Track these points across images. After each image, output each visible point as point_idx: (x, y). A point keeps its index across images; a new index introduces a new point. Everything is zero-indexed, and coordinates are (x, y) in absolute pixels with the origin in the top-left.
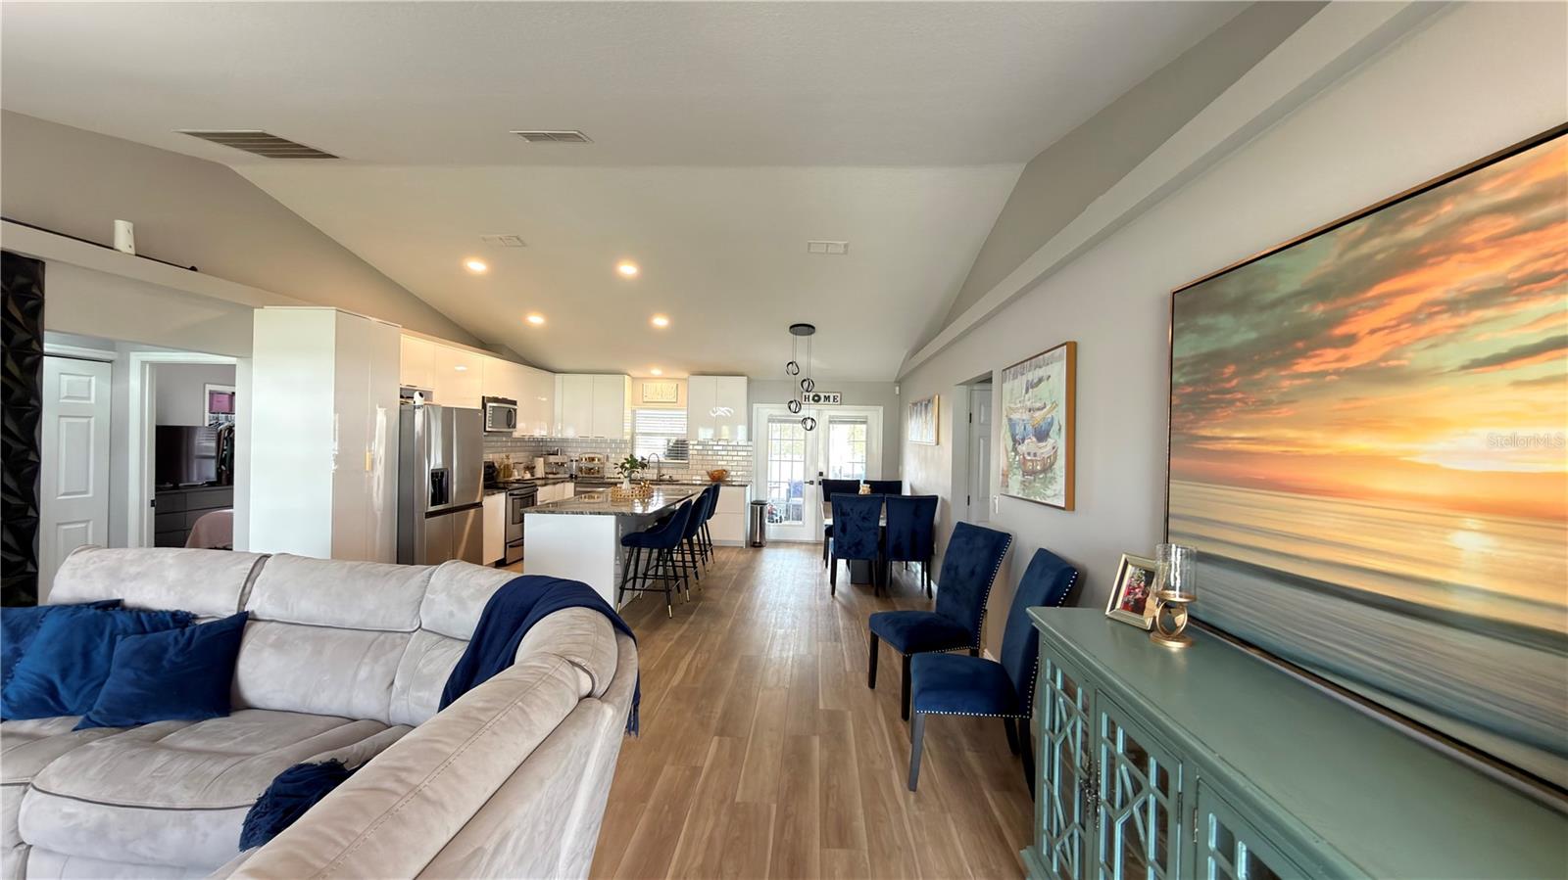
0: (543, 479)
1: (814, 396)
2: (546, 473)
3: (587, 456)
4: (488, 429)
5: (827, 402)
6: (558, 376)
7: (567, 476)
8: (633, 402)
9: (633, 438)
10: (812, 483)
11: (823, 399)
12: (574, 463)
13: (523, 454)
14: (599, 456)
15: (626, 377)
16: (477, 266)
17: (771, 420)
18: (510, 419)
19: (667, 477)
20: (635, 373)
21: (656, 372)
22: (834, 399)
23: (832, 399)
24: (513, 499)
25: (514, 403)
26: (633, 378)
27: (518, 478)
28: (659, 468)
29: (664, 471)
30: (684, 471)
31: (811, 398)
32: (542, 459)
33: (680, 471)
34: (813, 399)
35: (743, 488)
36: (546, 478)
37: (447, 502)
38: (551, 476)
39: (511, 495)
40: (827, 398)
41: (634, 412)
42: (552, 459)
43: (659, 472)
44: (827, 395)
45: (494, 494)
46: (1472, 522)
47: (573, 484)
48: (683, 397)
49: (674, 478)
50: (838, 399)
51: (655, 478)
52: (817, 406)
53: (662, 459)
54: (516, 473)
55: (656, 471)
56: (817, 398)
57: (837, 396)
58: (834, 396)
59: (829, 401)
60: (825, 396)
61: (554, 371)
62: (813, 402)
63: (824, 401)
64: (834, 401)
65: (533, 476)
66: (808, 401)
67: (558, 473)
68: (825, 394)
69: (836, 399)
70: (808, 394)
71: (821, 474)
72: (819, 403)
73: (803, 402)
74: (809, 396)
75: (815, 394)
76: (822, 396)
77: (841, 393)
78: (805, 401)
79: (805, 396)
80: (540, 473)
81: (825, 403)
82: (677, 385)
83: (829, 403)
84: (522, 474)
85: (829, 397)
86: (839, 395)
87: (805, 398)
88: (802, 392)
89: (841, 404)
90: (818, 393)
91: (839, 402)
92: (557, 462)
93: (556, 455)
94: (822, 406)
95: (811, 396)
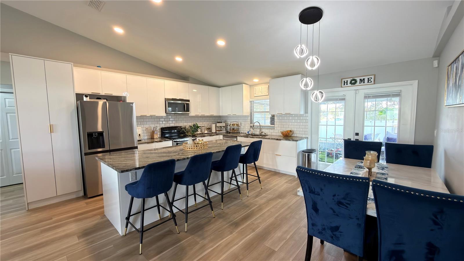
0: (214, 133)
2: (216, 131)
3: (233, 123)
5: (362, 84)
6: (220, 89)
7: (224, 132)
8: (250, 97)
9: (251, 114)
12: (229, 126)
13: (207, 123)
14: (236, 123)
16: (119, 30)
18: (185, 107)
19: (263, 133)
21: (256, 80)
22: (368, 80)
23: (366, 81)
25: (189, 101)
26: (250, 86)
28: (261, 129)
29: (263, 130)
30: (272, 131)
31: (349, 82)
32: (215, 125)
33: (271, 131)
34: (351, 83)
37: (104, 148)
38: (217, 132)
39: (175, 141)
40: (362, 81)
42: (218, 125)
44: (362, 78)
47: (222, 136)
49: (267, 134)
50: (372, 80)
51: (259, 134)
52: (354, 87)
55: (258, 130)
56: (354, 82)
57: (371, 78)
58: (368, 79)
59: (364, 83)
60: (361, 80)
61: (219, 87)
62: (351, 84)
63: (360, 83)
64: (368, 82)
65: (210, 132)
66: (347, 84)
67: (221, 131)
68: (361, 78)
69: (370, 80)
70: (347, 80)
71: (357, 134)
72: (355, 85)
73: (343, 86)
74: (347, 81)
75: (352, 79)
76: (358, 80)
77: (375, 75)
78: (344, 85)
79: (344, 81)
80: (214, 131)
81: (360, 84)
82: (269, 86)
83: (364, 84)
84: (203, 131)
85: (364, 79)
86: (373, 77)
87: (344, 83)
88: (342, 79)
89: (374, 83)
90: (355, 78)
91: (373, 82)
92: (221, 126)
93: (221, 123)
94: (358, 87)
95: (349, 80)
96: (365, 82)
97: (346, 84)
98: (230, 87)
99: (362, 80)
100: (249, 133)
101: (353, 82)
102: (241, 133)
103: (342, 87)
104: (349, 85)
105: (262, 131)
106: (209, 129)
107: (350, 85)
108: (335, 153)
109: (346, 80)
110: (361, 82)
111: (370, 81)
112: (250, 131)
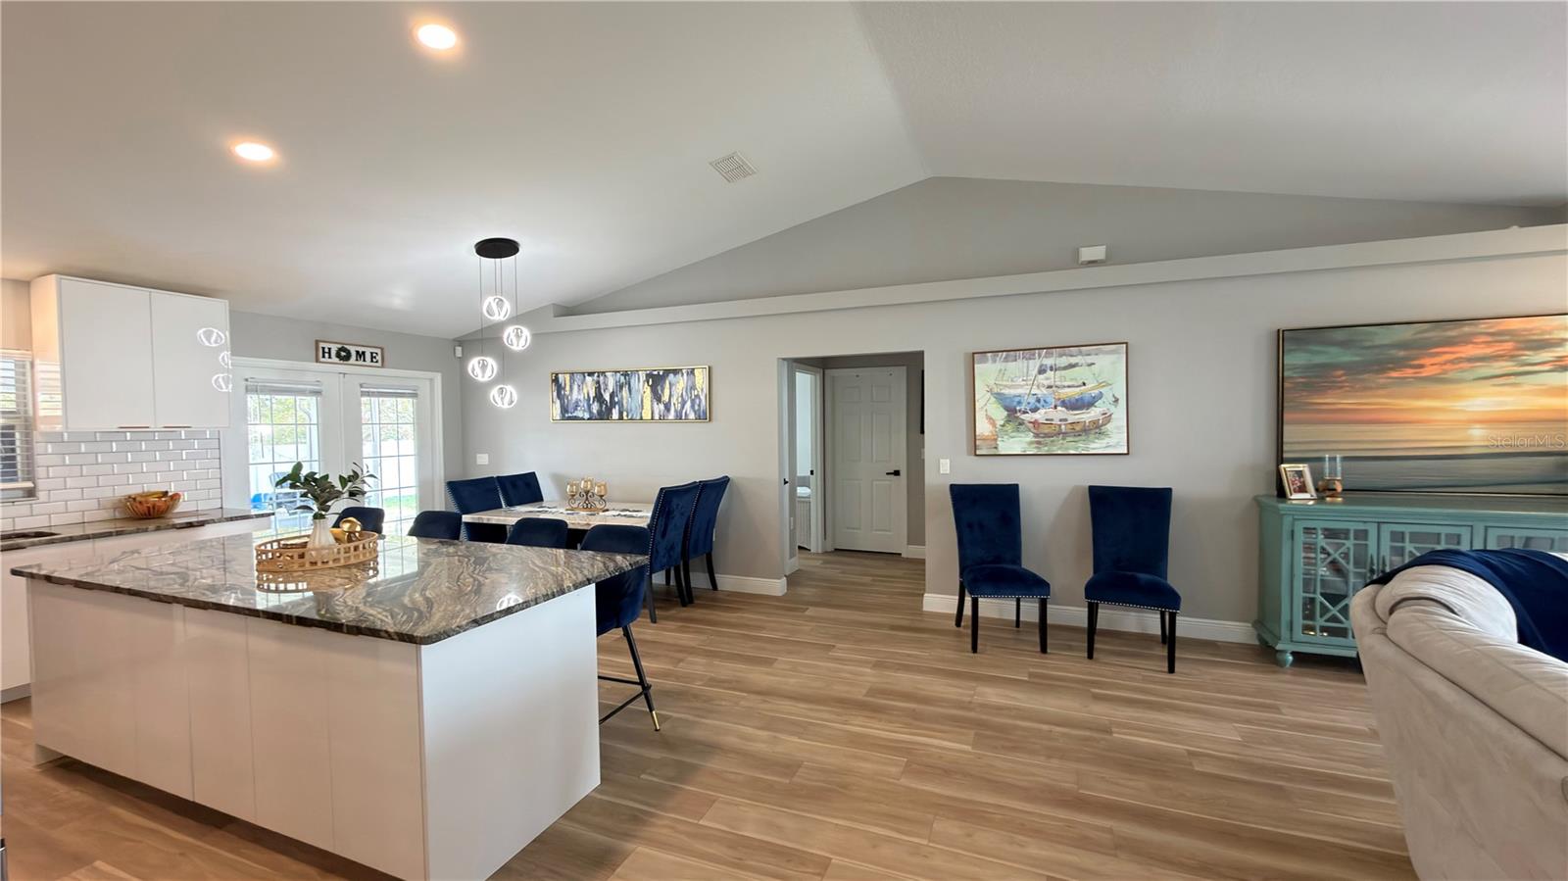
1: (341, 349)
5: (361, 362)
11: (354, 354)
22: (372, 357)
23: (368, 356)
30: (20, 510)
31: (333, 353)
33: (9, 510)
34: (338, 355)
40: (361, 355)
44: (361, 350)
46: (1478, 426)
50: (379, 358)
52: (343, 368)
56: (344, 355)
57: (376, 353)
58: (372, 353)
59: (364, 360)
60: (357, 352)
63: (357, 360)
64: (372, 361)
66: (330, 357)
68: (357, 349)
69: (375, 357)
70: (330, 346)
72: (348, 361)
73: (320, 359)
74: (330, 349)
75: (340, 346)
76: (352, 351)
77: (382, 349)
78: (324, 357)
79: (323, 348)
81: (358, 362)
83: (364, 363)
85: (363, 353)
86: (379, 351)
87: (324, 352)
88: (317, 342)
89: (383, 366)
90: (346, 346)
91: (379, 364)
94: (352, 368)
95: (334, 348)
96: (366, 360)
97: (327, 355)
99: (360, 353)
101: (343, 354)
103: (317, 361)
104: (335, 359)
107: (337, 360)
109: (326, 346)
110: (359, 359)
111: (375, 360)
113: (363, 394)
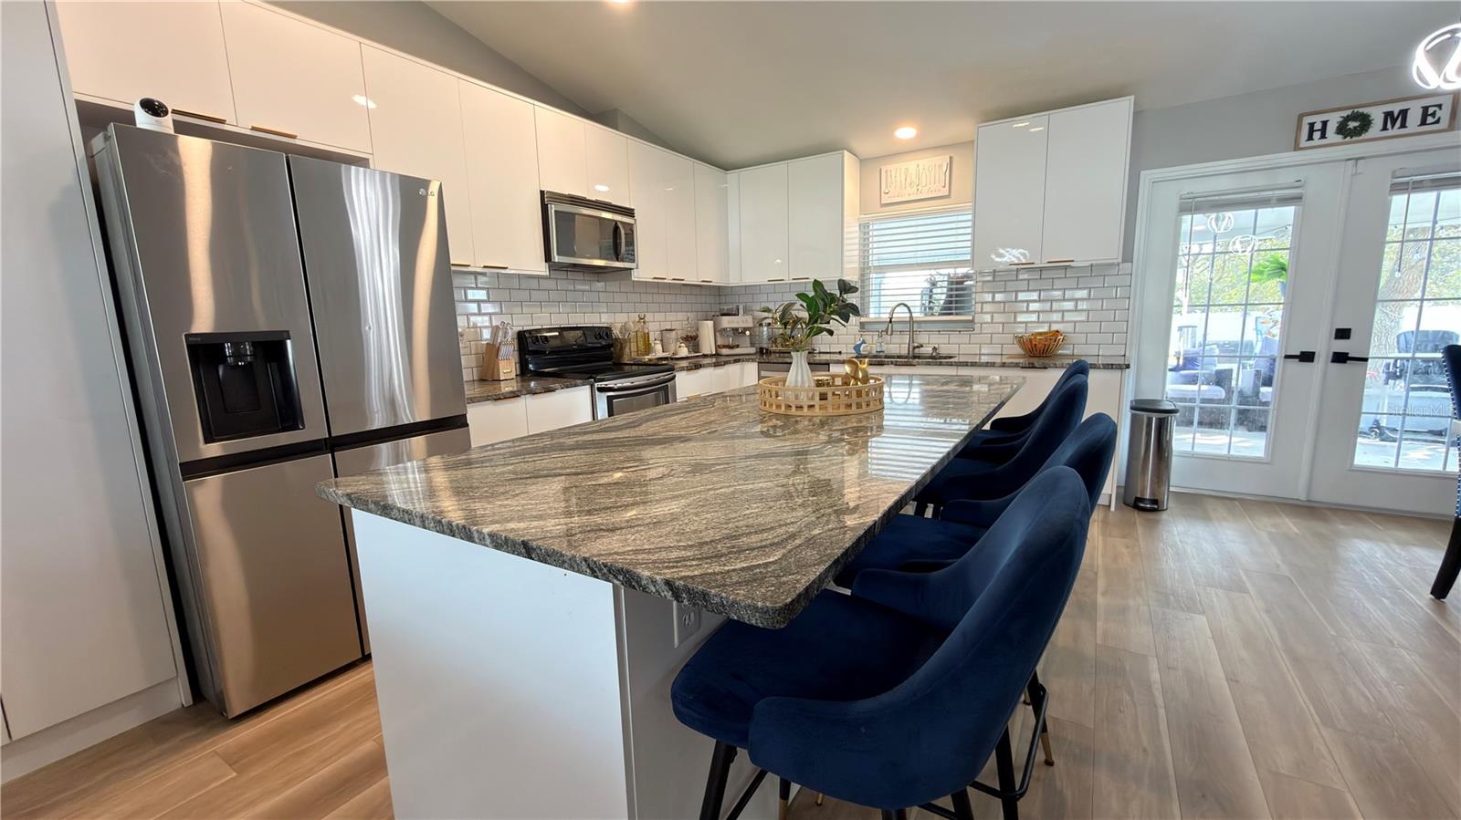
0: (712, 356)
1: (1349, 118)
2: (718, 347)
4: (556, 258)
5: (1396, 131)
6: (733, 175)
7: (753, 350)
8: (864, 207)
9: (862, 277)
10: (1307, 357)
11: (1378, 120)
12: (765, 329)
13: (681, 316)
15: (846, 152)
17: (1192, 205)
18: (619, 240)
19: (927, 350)
20: (867, 146)
21: (906, 133)
22: (1425, 116)
23: (1414, 117)
24: (610, 399)
25: (629, 212)
26: (863, 162)
27: (661, 354)
28: (912, 332)
29: (922, 338)
30: (964, 338)
31: (1332, 127)
32: (710, 323)
33: (955, 338)
34: (1342, 129)
35: (1116, 374)
36: (717, 355)
37: (294, 427)
38: (725, 351)
39: (601, 390)
40: (1396, 119)
41: (864, 228)
42: (726, 322)
43: (912, 339)
44: (1396, 108)
45: (553, 390)
47: (755, 365)
48: (963, 185)
49: (944, 351)
50: (1444, 114)
51: (904, 352)
52: (1356, 148)
53: (918, 315)
54: (659, 347)
55: (906, 339)
56: (1354, 126)
57: (1440, 106)
58: (1425, 109)
59: (1403, 125)
60: (1389, 115)
61: (726, 167)
62: (1340, 136)
63: (1385, 128)
64: (1423, 122)
65: (696, 352)
66: (1323, 136)
67: (738, 346)
68: (1388, 108)
69: (1433, 115)
70: (1324, 117)
71: (1343, 334)
72: (1364, 136)
73: (1303, 143)
74: (1325, 124)
75: (1345, 113)
76: (1377, 115)
78: (1310, 138)
79: (1312, 125)
80: (708, 345)
81: (1385, 133)
82: (951, 158)
83: (1403, 131)
84: (672, 348)
85: (1404, 113)
86: (1446, 100)
87: (1311, 131)
88: (1301, 117)
89: (1451, 127)
90: (1361, 110)
91: (1444, 124)
92: (735, 326)
93: (735, 315)
94: (1374, 144)
95: (1334, 120)
96: (1407, 125)
97: (1316, 134)
98: (782, 166)
99: (1396, 115)
100: (861, 349)
101: (1352, 125)
102: (820, 353)
103: (1297, 148)
104: (1333, 137)
105: (921, 341)
106: (692, 340)
107: (1339, 138)
108: (1201, 408)
109: (1318, 119)
110: (1389, 125)
111: (1430, 119)
112: (864, 342)
113: (1398, 188)
